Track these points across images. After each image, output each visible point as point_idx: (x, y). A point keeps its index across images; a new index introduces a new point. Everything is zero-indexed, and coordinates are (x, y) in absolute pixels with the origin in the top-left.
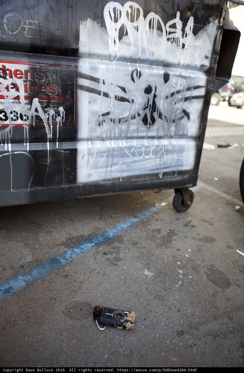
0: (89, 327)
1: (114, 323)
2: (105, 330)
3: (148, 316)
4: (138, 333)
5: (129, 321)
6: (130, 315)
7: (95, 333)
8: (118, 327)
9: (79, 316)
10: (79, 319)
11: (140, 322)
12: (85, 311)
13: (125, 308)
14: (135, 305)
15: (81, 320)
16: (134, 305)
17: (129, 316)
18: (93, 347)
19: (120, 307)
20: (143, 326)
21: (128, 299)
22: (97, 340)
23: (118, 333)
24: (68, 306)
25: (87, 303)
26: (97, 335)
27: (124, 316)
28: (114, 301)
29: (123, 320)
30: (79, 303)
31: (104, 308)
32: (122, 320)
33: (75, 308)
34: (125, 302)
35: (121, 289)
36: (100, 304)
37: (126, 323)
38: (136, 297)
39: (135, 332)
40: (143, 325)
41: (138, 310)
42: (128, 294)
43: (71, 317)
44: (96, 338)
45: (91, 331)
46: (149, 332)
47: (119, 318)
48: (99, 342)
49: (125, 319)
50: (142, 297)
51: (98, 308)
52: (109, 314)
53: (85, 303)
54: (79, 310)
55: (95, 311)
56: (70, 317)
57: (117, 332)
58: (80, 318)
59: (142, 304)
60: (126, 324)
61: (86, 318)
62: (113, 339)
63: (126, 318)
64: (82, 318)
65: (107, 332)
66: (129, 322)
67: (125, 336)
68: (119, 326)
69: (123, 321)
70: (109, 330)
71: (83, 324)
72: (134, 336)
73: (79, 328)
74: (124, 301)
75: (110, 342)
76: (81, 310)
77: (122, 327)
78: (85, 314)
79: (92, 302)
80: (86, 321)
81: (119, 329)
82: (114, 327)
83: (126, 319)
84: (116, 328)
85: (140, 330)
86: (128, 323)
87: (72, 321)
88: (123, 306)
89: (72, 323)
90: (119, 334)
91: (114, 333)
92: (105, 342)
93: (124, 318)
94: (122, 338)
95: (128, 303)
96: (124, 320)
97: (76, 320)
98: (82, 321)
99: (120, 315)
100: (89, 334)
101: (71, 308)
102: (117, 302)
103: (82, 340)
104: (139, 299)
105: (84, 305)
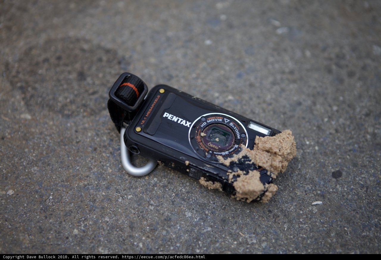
0: (90, 149)
1: (187, 163)
2: (149, 174)
3: (355, 165)
4: (286, 226)
5: (255, 168)
6: (268, 146)
7: (104, 179)
8: (202, 181)
9: (66, 98)
10: (61, 111)
11: (312, 182)
12: (94, 84)
13: (264, 106)
14: (314, 104)
15: (68, 116)
16: (309, 102)
17: (260, 145)
18: (76, 231)
19: (246, 97)
20: (320, 202)
21: (292, 72)
22: (103, 208)
23: (202, 201)
24: (34, 52)
25: (115, 53)
26: (108, 188)
27: (240, 142)
28: (227, 68)
29: (230, 155)
30: (83, 50)
31: (162, 91)
32: (225, 157)
33: (58, 65)
34: (274, 83)
35: (276, 28)
36: (167, 68)
37: (240, 172)
38: (330, 71)
39: (276, 216)
40: (322, 196)
41: (319, 127)
42: (298, 54)
43: (32, 96)
44: (102, 201)
45: (90, 169)
46: (338, 235)
47: (214, 142)
48: (107, 219)
49: (240, 155)
50: (358, 75)
51: (132, 86)
52: (175, 119)
53: (108, 51)
54: (73, 76)
55: (116, 94)
56: (28, 95)
57: (197, 196)
58: (64, 106)
59: (349, 106)
60: (239, 176)
61: (93, 110)
62: (168, 219)
63: (245, 150)
64: (74, 107)
65: (155, 185)
66: (256, 175)
67: (224, 221)
68: (204, 176)
69: (227, 162)
70: (165, 181)
71: (68, 134)
72: (266, 234)
73: (49, 146)
74: (271, 79)
75: (153, 230)
76: (82, 76)
77: (218, 185)
78: (94, 93)
79: (136, 56)
80: (87, 125)
81: (206, 188)
82: (187, 174)
83: (245, 157)
84: (197, 180)
85: (299, 215)
86: (247, 173)
87: (30, 111)
88: (258, 97)
89: (26, 120)
90: (203, 206)
91: (184, 200)
92: (132, 227)
93: (237, 151)
94: (209, 229)
95: (283, 90)
96: (235, 158)
97: (46, 112)
98: (71, 120)
99: (225, 134)
100: (80, 179)
101: (46, 60)
102: (239, 76)
103: (41, 196)
104: (341, 81)
105: (100, 60)
